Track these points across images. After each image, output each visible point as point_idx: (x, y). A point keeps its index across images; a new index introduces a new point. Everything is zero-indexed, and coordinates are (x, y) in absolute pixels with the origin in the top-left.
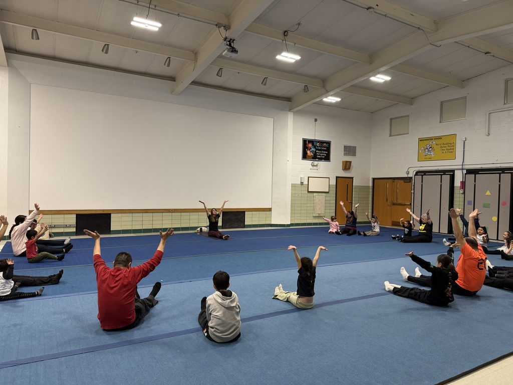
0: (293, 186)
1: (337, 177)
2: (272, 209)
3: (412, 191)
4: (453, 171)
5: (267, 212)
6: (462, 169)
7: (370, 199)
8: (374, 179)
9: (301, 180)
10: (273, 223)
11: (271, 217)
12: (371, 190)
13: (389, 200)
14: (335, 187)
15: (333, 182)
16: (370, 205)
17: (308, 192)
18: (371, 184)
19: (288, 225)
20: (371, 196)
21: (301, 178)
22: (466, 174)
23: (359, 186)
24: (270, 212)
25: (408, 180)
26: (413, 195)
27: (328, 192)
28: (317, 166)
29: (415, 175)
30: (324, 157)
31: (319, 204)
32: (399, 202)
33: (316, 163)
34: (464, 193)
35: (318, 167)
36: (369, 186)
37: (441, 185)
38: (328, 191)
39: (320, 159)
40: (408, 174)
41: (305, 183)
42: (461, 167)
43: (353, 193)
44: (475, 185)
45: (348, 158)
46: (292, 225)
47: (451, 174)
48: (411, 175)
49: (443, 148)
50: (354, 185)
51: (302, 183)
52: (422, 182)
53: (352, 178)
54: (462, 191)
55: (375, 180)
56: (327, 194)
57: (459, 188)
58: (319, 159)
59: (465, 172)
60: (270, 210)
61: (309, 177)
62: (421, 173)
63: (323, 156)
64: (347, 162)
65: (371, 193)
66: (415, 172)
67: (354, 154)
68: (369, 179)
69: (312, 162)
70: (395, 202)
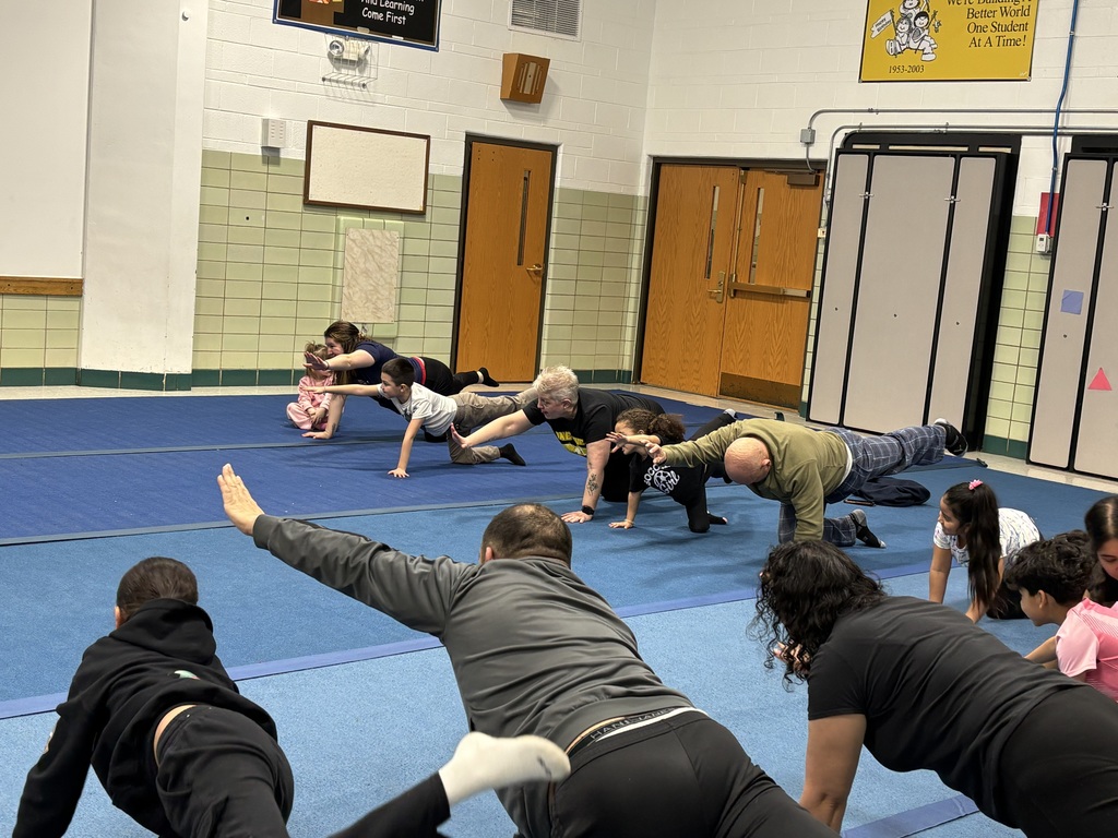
0: (215, 164)
1: (472, 140)
2: (87, 288)
3: (821, 233)
4: (1013, 139)
5: (54, 304)
6: (1056, 133)
7: (636, 262)
8: (659, 163)
9: (265, 137)
10: (88, 362)
11: (79, 329)
12: (641, 218)
13: (719, 272)
14: (459, 188)
15: (450, 162)
16: (634, 290)
17: (309, 204)
18: (642, 189)
19: (176, 381)
20: (638, 247)
21: (266, 123)
22: (1068, 157)
23: (585, 193)
24: (71, 304)
25: (806, 174)
26: (821, 248)
27: (421, 214)
28: (360, 63)
29: (839, 152)
30: (402, 20)
31: (366, 272)
32: (762, 281)
33: (353, 48)
34: (1052, 253)
35: (370, 72)
36: (634, 198)
37: (952, 207)
38: (418, 207)
39: (383, 30)
40: (808, 144)
41: (293, 151)
42: (1048, 121)
43: (554, 229)
44: (1104, 215)
45: (534, 43)
46: (200, 377)
47: (1003, 151)
48: (822, 151)
49: (981, 22)
50: (557, 184)
51: (271, 154)
52: (868, 188)
53: (552, 149)
54: (1042, 245)
55: (665, 169)
56: (414, 226)
57: (1031, 228)
58: (375, 26)
59: (1066, 145)
60: (72, 289)
61: (311, 124)
62: (868, 143)
63: (397, 12)
64: (524, 60)
65: (640, 233)
66: (840, 137)
67: (568, 26)
68: (636, 162)
69: (331, 38)
70: (743, 280)
